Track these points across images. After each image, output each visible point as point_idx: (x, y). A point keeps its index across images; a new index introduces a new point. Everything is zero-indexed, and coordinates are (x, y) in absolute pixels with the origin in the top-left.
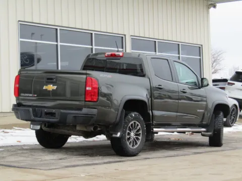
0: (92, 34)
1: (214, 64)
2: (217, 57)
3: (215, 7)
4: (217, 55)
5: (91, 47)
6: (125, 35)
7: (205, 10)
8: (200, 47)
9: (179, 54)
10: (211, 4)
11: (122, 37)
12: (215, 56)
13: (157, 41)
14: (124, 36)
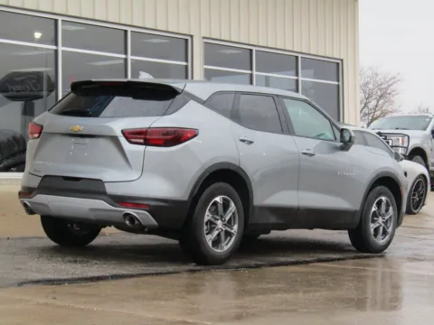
0: (126, 31)
1: (381, 102)
2: (387, 89)
4: (386, 85)
6: (192, 36)
8: (338, 64)
9: (297, 75)
11: (187, 40)
12: (383, 86)
13: (254, 49)
14: (189, 38)
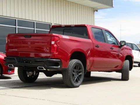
0: (34, 22)
3: (97, 11)
5: (34, 29)
7: (93, 13)
10: (96, 10)
14: (51, 24)
